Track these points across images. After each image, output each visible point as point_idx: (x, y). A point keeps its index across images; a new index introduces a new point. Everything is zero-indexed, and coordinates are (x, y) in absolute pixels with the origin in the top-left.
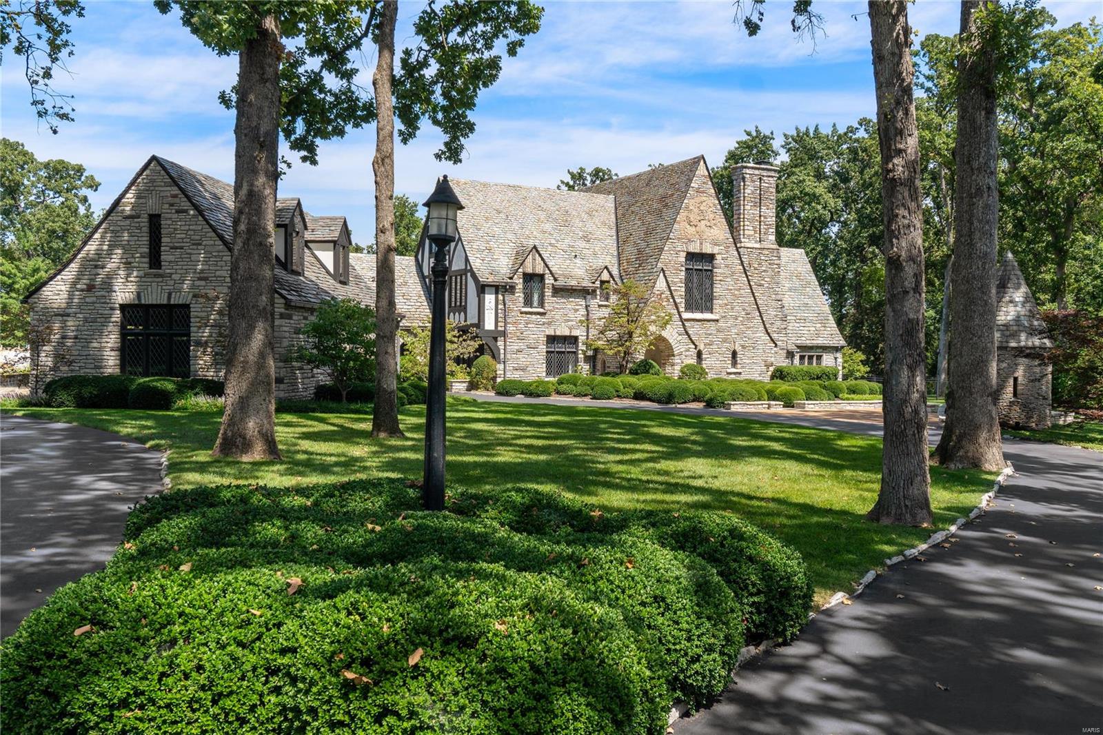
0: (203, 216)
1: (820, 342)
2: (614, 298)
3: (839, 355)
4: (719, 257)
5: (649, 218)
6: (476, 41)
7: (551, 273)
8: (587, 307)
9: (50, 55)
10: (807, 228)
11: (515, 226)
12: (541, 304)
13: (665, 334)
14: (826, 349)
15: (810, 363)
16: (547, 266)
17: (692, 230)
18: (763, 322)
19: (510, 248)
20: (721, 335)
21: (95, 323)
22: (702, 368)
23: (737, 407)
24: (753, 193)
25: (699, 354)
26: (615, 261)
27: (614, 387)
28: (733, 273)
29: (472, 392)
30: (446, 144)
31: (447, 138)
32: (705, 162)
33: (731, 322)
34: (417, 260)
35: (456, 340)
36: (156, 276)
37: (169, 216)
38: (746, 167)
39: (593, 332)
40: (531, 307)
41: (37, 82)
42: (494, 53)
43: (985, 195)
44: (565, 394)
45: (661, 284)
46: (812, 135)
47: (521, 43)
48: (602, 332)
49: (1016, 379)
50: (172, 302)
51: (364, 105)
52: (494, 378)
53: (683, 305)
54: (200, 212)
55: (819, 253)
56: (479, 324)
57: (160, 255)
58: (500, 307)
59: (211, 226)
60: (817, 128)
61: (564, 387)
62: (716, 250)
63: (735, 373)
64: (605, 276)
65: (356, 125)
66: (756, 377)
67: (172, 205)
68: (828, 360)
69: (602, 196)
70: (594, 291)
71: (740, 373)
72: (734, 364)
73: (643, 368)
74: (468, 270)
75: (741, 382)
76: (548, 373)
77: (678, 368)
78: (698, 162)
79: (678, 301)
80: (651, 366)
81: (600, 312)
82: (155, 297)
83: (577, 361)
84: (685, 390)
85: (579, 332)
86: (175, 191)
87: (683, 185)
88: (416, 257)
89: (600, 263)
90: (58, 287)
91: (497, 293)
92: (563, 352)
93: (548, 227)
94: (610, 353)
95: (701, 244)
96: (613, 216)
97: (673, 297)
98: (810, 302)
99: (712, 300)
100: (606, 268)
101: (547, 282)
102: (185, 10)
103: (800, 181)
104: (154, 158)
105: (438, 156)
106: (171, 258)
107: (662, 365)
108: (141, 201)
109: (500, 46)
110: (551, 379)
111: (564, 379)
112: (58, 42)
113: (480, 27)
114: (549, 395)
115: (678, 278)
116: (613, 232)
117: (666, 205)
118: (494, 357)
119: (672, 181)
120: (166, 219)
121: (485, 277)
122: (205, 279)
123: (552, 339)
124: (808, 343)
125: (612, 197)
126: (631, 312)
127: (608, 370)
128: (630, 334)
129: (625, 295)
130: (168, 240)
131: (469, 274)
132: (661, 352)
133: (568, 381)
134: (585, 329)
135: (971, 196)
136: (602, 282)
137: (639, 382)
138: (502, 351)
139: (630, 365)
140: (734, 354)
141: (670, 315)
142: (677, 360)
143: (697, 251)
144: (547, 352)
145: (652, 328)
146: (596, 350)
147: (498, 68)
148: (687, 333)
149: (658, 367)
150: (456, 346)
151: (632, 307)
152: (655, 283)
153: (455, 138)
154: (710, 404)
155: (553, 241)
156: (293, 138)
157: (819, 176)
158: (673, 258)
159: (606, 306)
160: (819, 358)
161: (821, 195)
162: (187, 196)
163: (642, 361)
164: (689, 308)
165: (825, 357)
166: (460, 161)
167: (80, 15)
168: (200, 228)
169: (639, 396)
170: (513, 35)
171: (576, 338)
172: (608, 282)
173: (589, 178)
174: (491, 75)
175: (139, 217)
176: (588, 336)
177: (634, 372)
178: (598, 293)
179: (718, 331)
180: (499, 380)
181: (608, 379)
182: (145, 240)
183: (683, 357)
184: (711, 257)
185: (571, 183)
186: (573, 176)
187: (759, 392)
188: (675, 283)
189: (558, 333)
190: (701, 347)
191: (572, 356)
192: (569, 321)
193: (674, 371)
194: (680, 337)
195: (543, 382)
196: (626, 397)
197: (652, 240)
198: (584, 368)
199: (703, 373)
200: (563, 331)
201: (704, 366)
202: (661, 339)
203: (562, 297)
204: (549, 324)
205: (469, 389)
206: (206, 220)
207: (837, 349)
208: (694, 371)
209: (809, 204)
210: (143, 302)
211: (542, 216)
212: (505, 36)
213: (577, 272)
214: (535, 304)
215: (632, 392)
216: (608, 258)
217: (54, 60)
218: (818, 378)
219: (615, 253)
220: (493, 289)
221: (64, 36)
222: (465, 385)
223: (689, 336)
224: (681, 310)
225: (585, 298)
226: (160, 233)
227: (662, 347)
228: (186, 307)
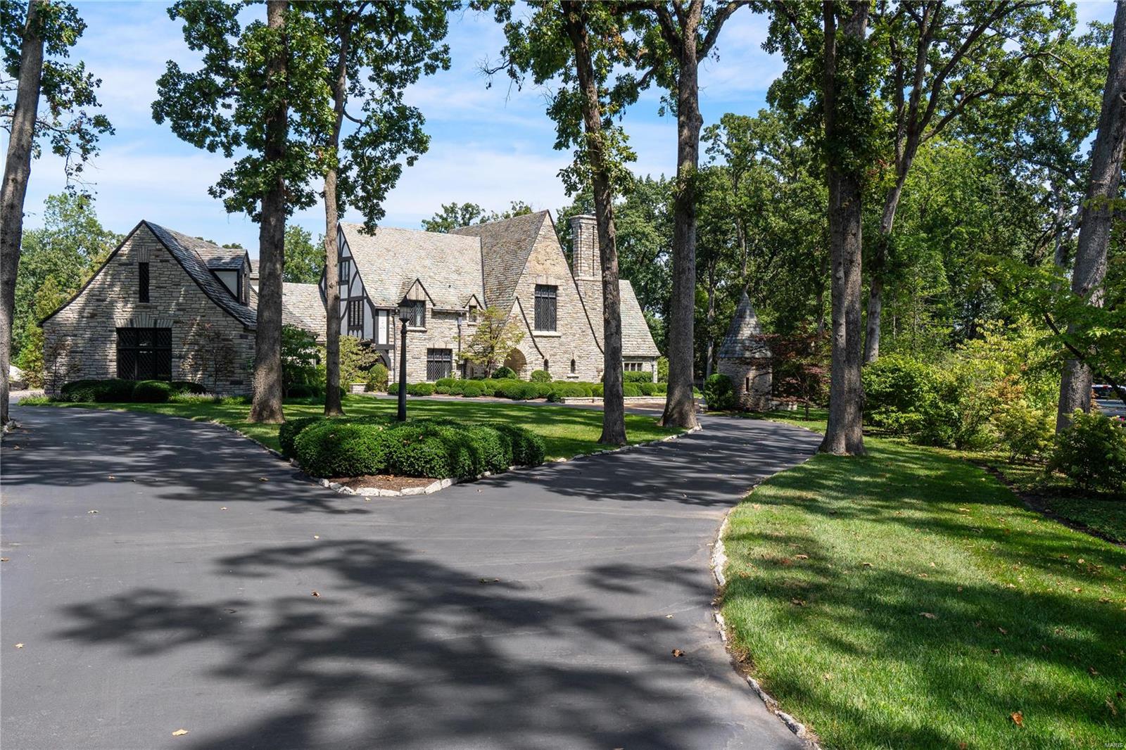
0: (181, 265)
1: (640, 353)
2: (480, 320)
3: (655, 363)
4: (560, 288)
5: (507, 257)
6: (384, 154)
7: (431, 300)
8: (459, 326)
9: (82, 156)
10: (640, 259)
11: (402, 262)
12: (423, 324)
13: (518, 347)
14: (645, 358)
15: (633, 369)
16: (427, 294)
17: (540, 267)
18: (595, 338)
19: (398, 280)
20: (563, 348)
21: (97, 342)
22: (548, 374)
23: (570, 401)
24: (588, 238)
25: (546, 363)
26: (481, 289)
27: (480, 388)
28: (572, 301)
29: (369, 393)
30: (365, 223)
31: (366, 219)
32: (550, 215)
33: (570, 338)
34: (320, 287)
35: (360, 352)
36: (145, 307)
37: (155, 264)
38: (582, 218)
39: (463, 346)
40: (415, 326)
41: (71, 174)
42: (396, 162)
43: (687, 273)
44: (442, 394)
45: (516, 309)
46: (644, 183)
47: (415, 158)
48: (470, 346)
49: (748, 379)
50: (158, 326)
51: (307, 194)
52: (386, 382)
53: (533, 325)
54: (179, 262)
55: (650, 279)
56: (375, 339)
57: (148, 293)
58: (391, 326)
59: (188, 272)
60: (648, 177)
61: (441, 388)
62: (558, 283)
63: (574, 377)
64: (473, 302)
65: (302, 208)
66: (588, 380)
67: (157, 256)
68: (647, 367)
69: (470, 238)
70: (464, 314)
71: (577, 377)
72: (573, 370)
73: (503, 373)
74: (364, 297)
75: (576, 383)
76: (429, 378)
77: (529, 373)
78: (545, 215)
79: (529, 322)
80: (509, 372)
81: (469, 330)
82: (145, 322)
83: (451, 368)
84: (533, 389)
85: (453, 346)
86: (160, 246)
87: (533, 232)
88: (320, 285)
89: (469, 291)
90: (68, 315)
91: (388, 315)
92: (440, 362)
93: (427, 262)
94: (477, 362)
95: (547, 278)
96: (479, 254)
97: (525, 319)
98: (633, 322)
99: (556, 321)
100: (474, 295)
101: (427, 306)
102: (174, 121)
103: (633, 222)
104: (143, 222)
105: (360, 232)
106: (156, 295)
107: (517, 371)
108: (133, 253)
109: (401, 159)
110: (432, 382)
111: (441, 382)
112: (88, 147)
113: (387, 145)
114: (430, 394)
115: (529, 305)
116: (480, 267)
117: (520, 248)
118: (386, 365)
119: (525, 229)
120: (153, 266)
121: (378, 303)
122: (184, 310)
123: (431, 352)
124: (632, 354)
125: (478, 238)
126: (492, 332)
127: (475, 375)
128: (492, 348)
129: (488, 318)
130: (154, 281)
131: (365, 301)
132: (516, 361)
133: (445, 384)
134: (457, 343)
135: (679, 273)
136: (471, 307)
137: (499, 384)
138: (392, 361)
139: (492, 371)
140: (573, 362)
141: (523, 334)
142: (528, 367)
143: (544, 283)
144: (428, 361)
145: (509, 343)
146: (466, 360)
147: (400, 172)
148: (536, 347)
149: (513, 373)
150: (360, 357)
151: (494, 326)
152: (511, 308)
153: (371, 219)
154: (551, 398)
155: (432, 274)
156: (254, 213)
157: (649, 217)
158: (525, 290)
159: (473, 325)
160: (640, 365)
161: (649, 234)
162: (169, 250)
163: (501, 368)
164: (538, 327)
165: (644, 364)
166: (375, 234)
167: (112, 133)
168: (179, 273)
169: (499, 394)
170: (411, 153)
171: (450, 351)
172: (475, 307)
173: (460, 212)
174: (395, 175)
175: (132, 265)
176: (459, 349)
177: (495, 377)
178: (468, 315)
179: (561, 345)
180: (390, 383)
181: (475, 381)
182: (137, 281)
183: (533, 365)
184: (555, 288)
185: (445, 216)
186: (446, 210)
187: (586, 391)
188: (527, 308)
189: (436, 347)
190: (547, 357)
191: (447, 364)
192: (444, 337)
193: (526, 376)
194: (531, 350)
195: (425, 384)
196: (489, 395)
197: (509, 274)
198: (457, 374)
199: (549, 377)
200: (440, 345)
201: (549, 372)
202: (516, 351)
203: (439, 318)
204: (430, 339)
205: (366, 391)
206: (184, 268)
207: (653, 359)
208: (542, 376)
209: (640, 240)
210: (135, 326)
211: (423, 253)
212: (405, 153)
213: (451, 300)
214: (418, 324)
215: (493, 391)
216: (476, 288)
217: (85, 159)
218: (637, 381)
219: (481, 284)
220: (385, 312)
221: (94, 144)
222: (364, 387)
223: (538, 349)
224: (531, 328)
225: (457, 319)
226: (148, 276)
227: (517, 357)
228: (169, 330)
